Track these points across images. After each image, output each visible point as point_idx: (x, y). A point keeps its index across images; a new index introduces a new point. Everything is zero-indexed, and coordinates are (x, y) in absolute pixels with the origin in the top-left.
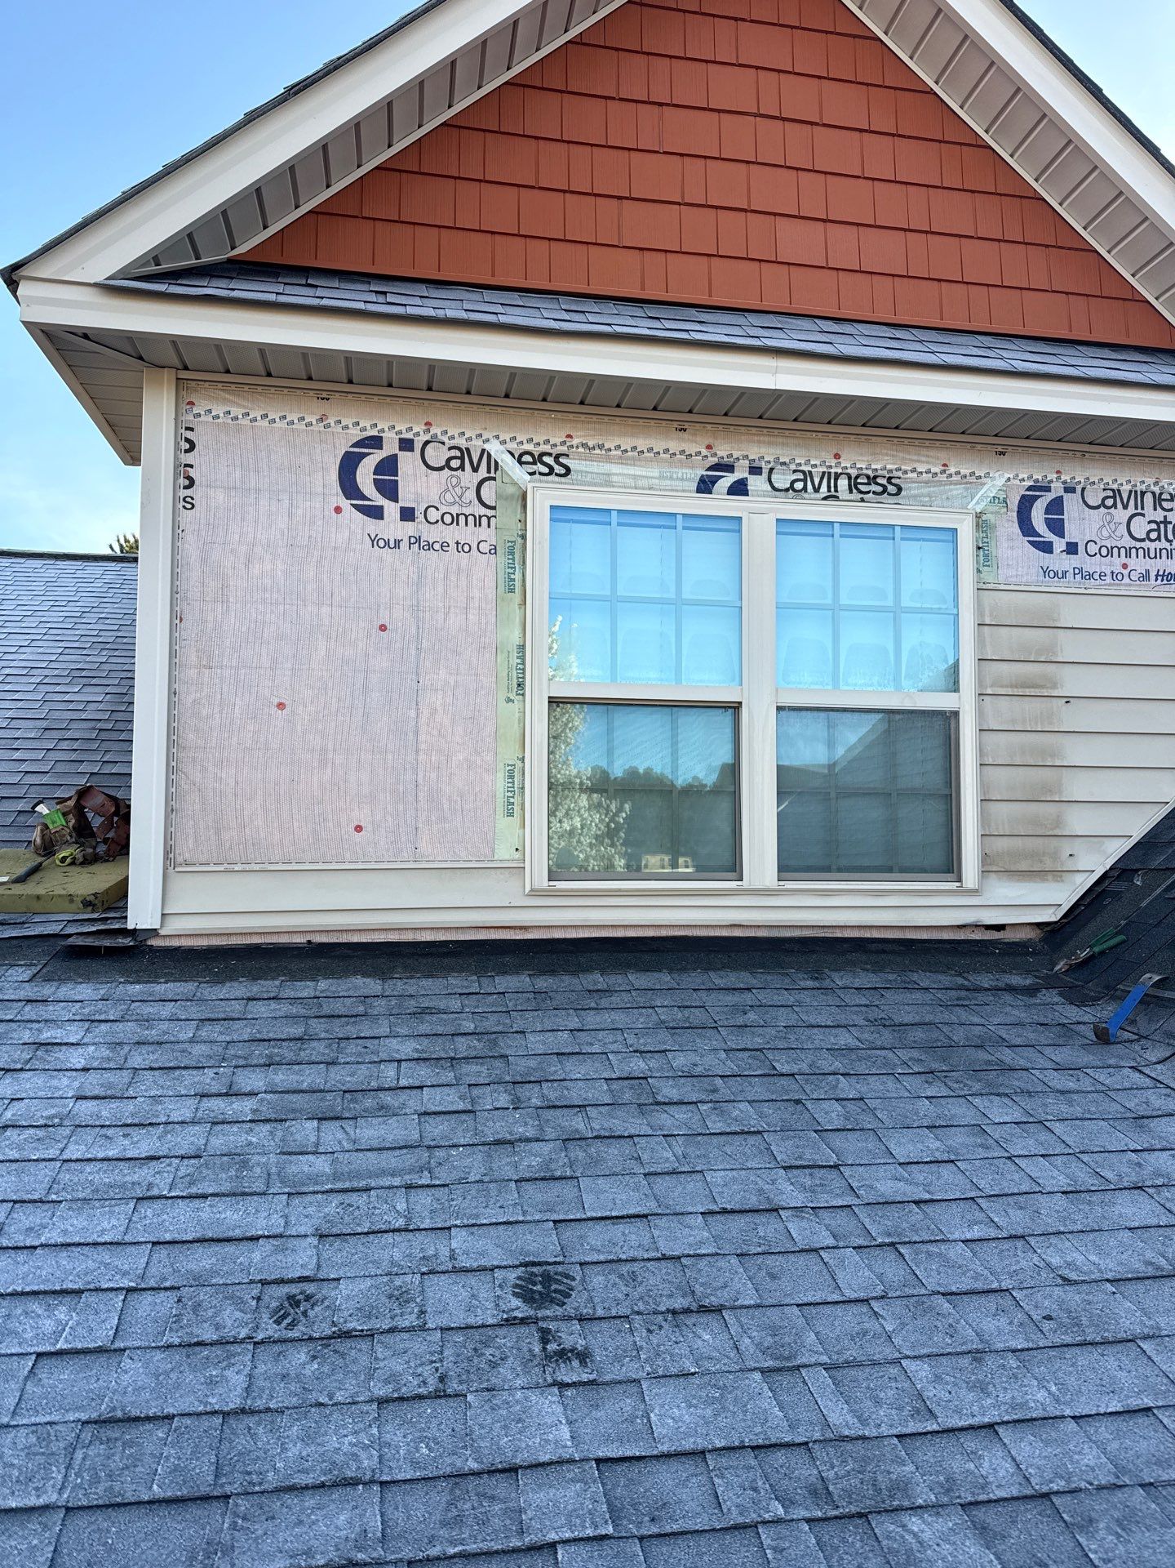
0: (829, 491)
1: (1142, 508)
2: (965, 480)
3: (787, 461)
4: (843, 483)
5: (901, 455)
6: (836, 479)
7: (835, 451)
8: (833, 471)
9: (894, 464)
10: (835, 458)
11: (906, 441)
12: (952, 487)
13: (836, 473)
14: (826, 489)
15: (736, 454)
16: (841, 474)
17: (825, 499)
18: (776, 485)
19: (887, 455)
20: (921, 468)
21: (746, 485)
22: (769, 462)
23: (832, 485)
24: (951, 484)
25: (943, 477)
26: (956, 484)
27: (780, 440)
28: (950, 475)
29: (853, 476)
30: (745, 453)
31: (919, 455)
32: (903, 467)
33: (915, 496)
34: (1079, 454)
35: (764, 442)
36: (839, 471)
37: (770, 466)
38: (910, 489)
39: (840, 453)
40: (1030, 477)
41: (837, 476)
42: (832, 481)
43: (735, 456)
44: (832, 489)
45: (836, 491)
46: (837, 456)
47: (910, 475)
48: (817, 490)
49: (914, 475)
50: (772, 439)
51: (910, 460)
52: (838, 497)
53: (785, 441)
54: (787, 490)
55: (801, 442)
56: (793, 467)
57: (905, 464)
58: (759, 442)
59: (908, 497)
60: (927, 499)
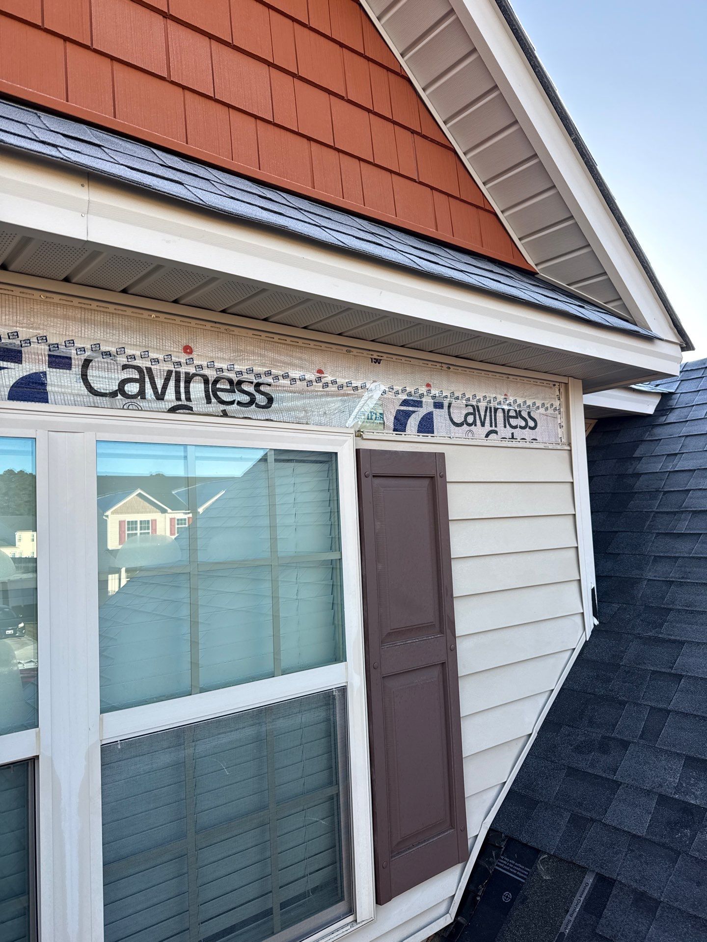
0: (178, 398)
1: (496, 426)
2: (342, 392)
3: (113, 350)
4: (197, 389)
5: (271, 354)
6: (188, 381)
7: (184, 342)
8: (183, 370)
9: (263, 365)
10: (185, 352)
11: (276, 337)
12: (329, 399)
13: (187, 374)
14: (173, 397)
15: (24, 333)
16: (195, 375)
17: (173, 410)
18: (96, 386)
19: (253, 353)
20: (295, 374)
21: (44, 385)
22: (84, 350)
23: (182, 390)
24: (327, 395)
25: (318, 386)
26: (332, 396)
27: (99, 318)
28: (326, 385)
29: (211, 379)
30: (41, 333)
31: (292, 356)
32: (273, 371)
33: (289, 410)
34: (445, 366)
35: (74, 319)
36: (192, 370)
37: (84, 357)
38: (282, 400)
39: (191, 345)
40: (404, 390)
41: (189, 379)
42: (182, 385)
43: (22, 336)
44: (183, 396)
45: (188, 399)
46: (188, 350)
47: (282, 382)
48: (160, 397)
49: (287, 382)
50: (88, 315)
51: (281, 362)
52: (191, 409)
53: (108, 319)
54: (113, 394)
55: (134, 324)
56: (122, 360)
57: (276, 367)
58: (66, 317)
59: (281, 411)
60: (302, 414)
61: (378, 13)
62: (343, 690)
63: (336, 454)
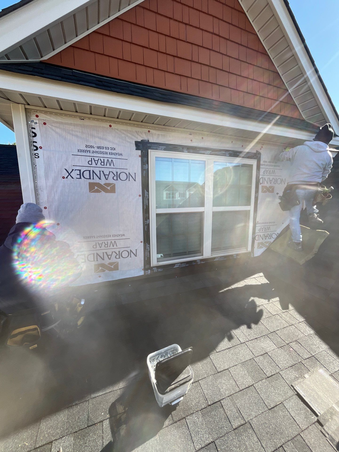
61: (273, 57)
62: (249, 211)
63: (253, 165)
